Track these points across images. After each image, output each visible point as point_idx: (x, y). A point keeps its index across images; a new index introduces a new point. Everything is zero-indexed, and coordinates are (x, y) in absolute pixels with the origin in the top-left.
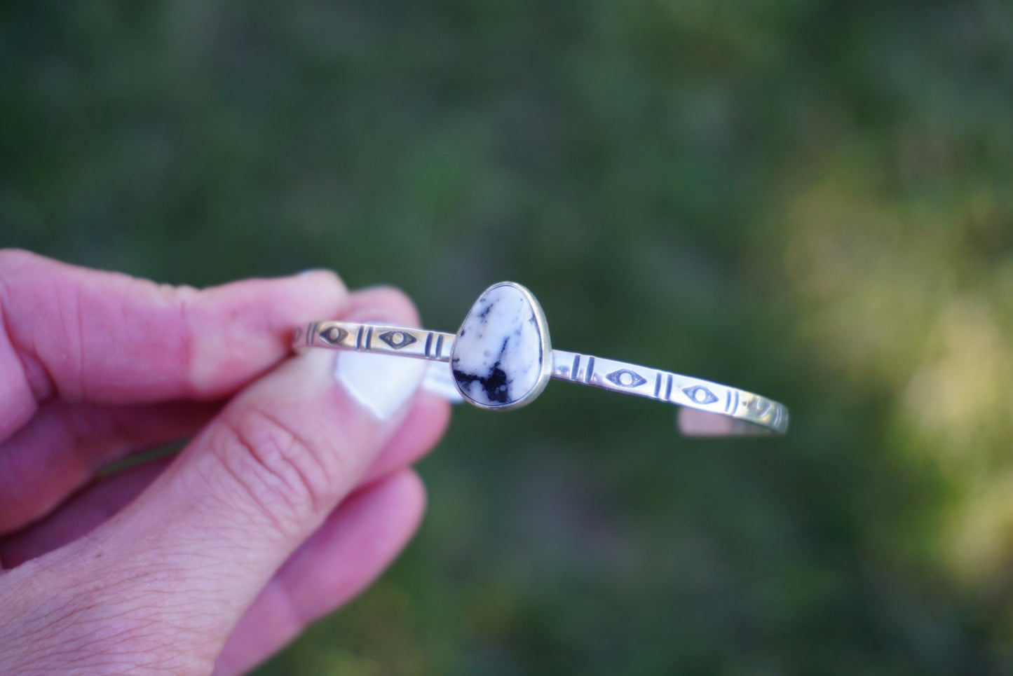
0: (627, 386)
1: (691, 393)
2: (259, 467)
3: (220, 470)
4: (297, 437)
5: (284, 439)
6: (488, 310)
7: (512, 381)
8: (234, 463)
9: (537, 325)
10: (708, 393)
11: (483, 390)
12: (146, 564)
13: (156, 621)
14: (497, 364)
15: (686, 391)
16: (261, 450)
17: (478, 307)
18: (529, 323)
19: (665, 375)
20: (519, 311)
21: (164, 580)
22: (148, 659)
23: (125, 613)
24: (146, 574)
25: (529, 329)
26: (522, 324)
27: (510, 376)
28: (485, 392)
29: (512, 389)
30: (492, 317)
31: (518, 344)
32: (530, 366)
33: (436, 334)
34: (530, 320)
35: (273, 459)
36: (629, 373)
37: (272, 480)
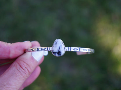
1: (84, 50)
2: (22, 69)
3: (16, 69)
4: (27, 64)
5: (25, 65)
6: (56, 43)
8: (18, 68)
9: (63, 44)
10: (86, 49)
11: (57, 54)
14: (59, 50)
16: (22, 66)
17: (55, 43)
19: (80, 48)
26: (61, 44)
30: (57, 44)
31: (61, 47)
32: (63, 50)
33: (49, 47)
35: (24, 68)
36: (76, 49)
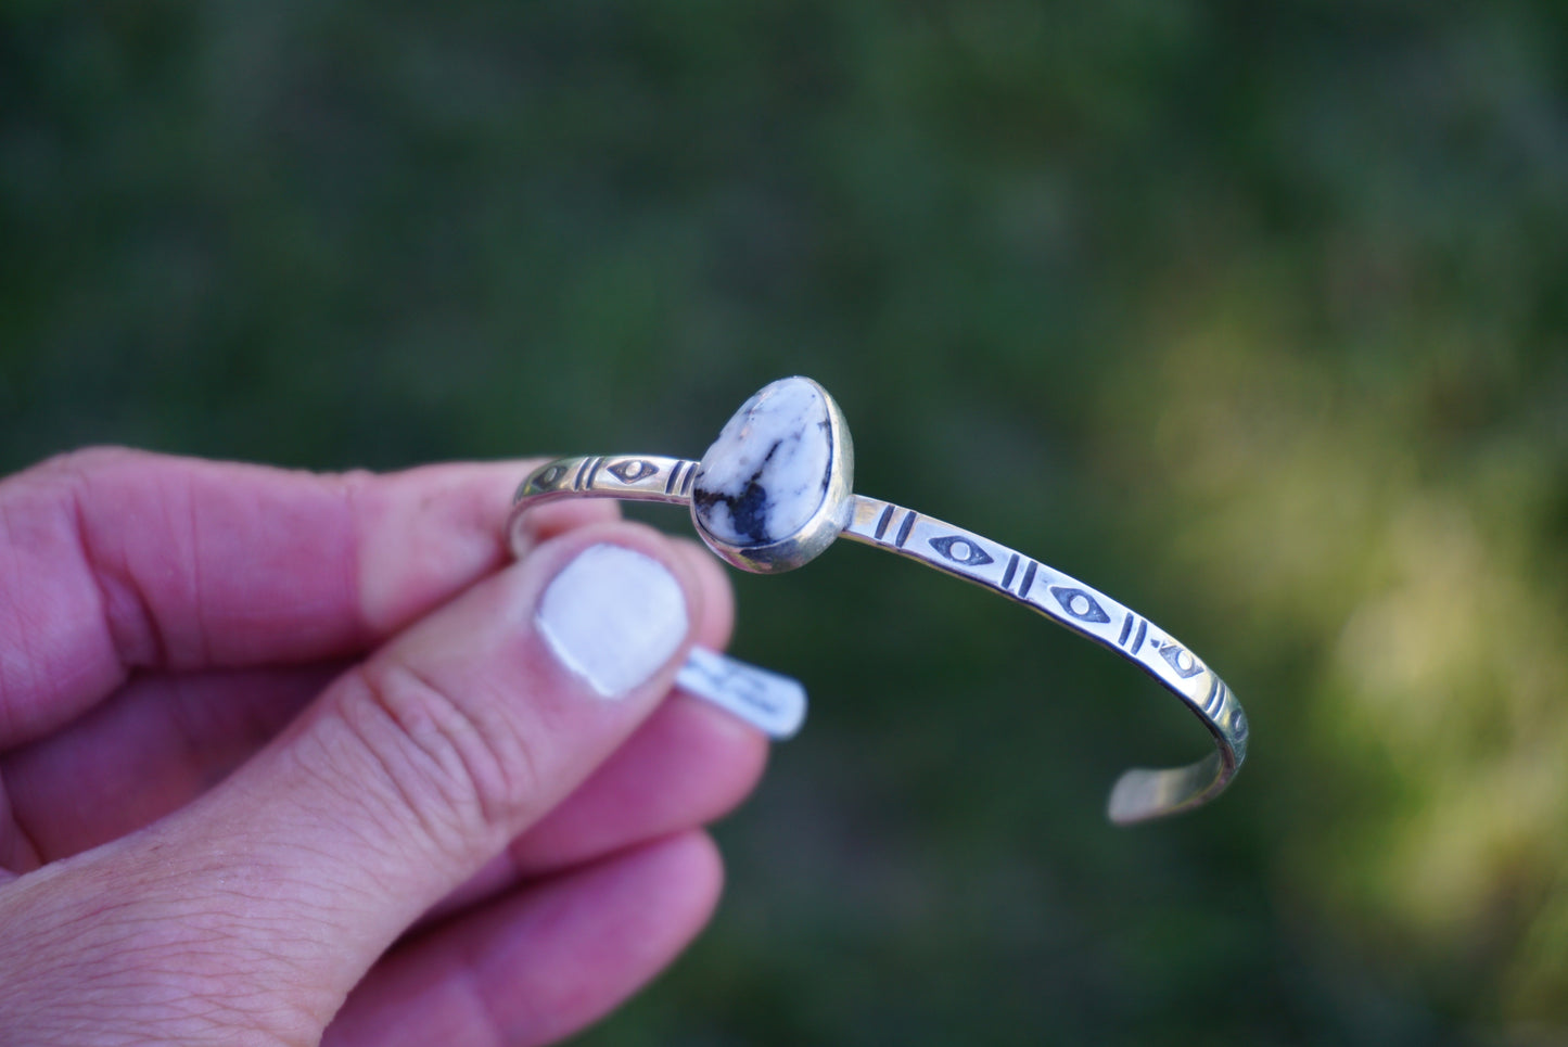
0: (961, 561)
1: (1066, 597)
7: (773, 505)
9: (830, 435)
10: (1094, 607)
11: (729, 516)
12: (222, 853)
13: (229, 936)
14: (756, 476)
15: (1057, 592)
18: (818, 427)
19: (1025, 560)
20: (806, 409)
21: (248, 878)
22: (211, 987)
23: (182, 916)
24: (220, 867)
25: (815, 436)
26: (805, 426)
27: (773, 496)
28: (732, 520)
29: (771, 518)
31: (792, 452)
32: (805, 487)
34: (820, 424)
36: (968, 543)
37: (420, 758)
